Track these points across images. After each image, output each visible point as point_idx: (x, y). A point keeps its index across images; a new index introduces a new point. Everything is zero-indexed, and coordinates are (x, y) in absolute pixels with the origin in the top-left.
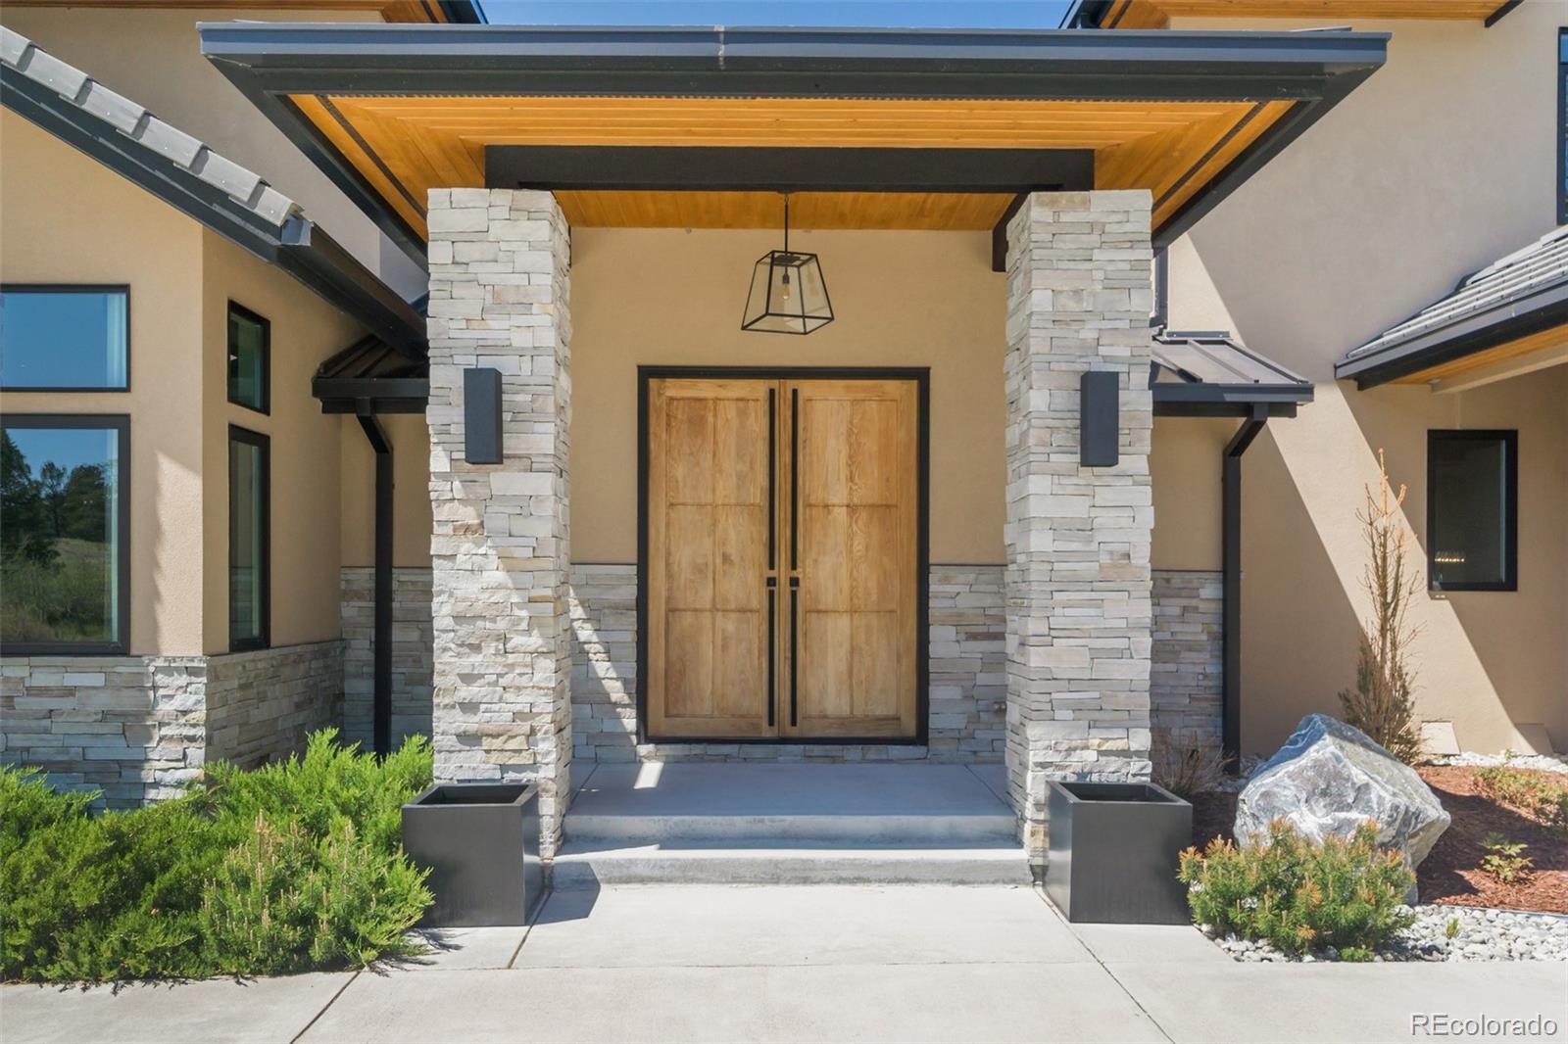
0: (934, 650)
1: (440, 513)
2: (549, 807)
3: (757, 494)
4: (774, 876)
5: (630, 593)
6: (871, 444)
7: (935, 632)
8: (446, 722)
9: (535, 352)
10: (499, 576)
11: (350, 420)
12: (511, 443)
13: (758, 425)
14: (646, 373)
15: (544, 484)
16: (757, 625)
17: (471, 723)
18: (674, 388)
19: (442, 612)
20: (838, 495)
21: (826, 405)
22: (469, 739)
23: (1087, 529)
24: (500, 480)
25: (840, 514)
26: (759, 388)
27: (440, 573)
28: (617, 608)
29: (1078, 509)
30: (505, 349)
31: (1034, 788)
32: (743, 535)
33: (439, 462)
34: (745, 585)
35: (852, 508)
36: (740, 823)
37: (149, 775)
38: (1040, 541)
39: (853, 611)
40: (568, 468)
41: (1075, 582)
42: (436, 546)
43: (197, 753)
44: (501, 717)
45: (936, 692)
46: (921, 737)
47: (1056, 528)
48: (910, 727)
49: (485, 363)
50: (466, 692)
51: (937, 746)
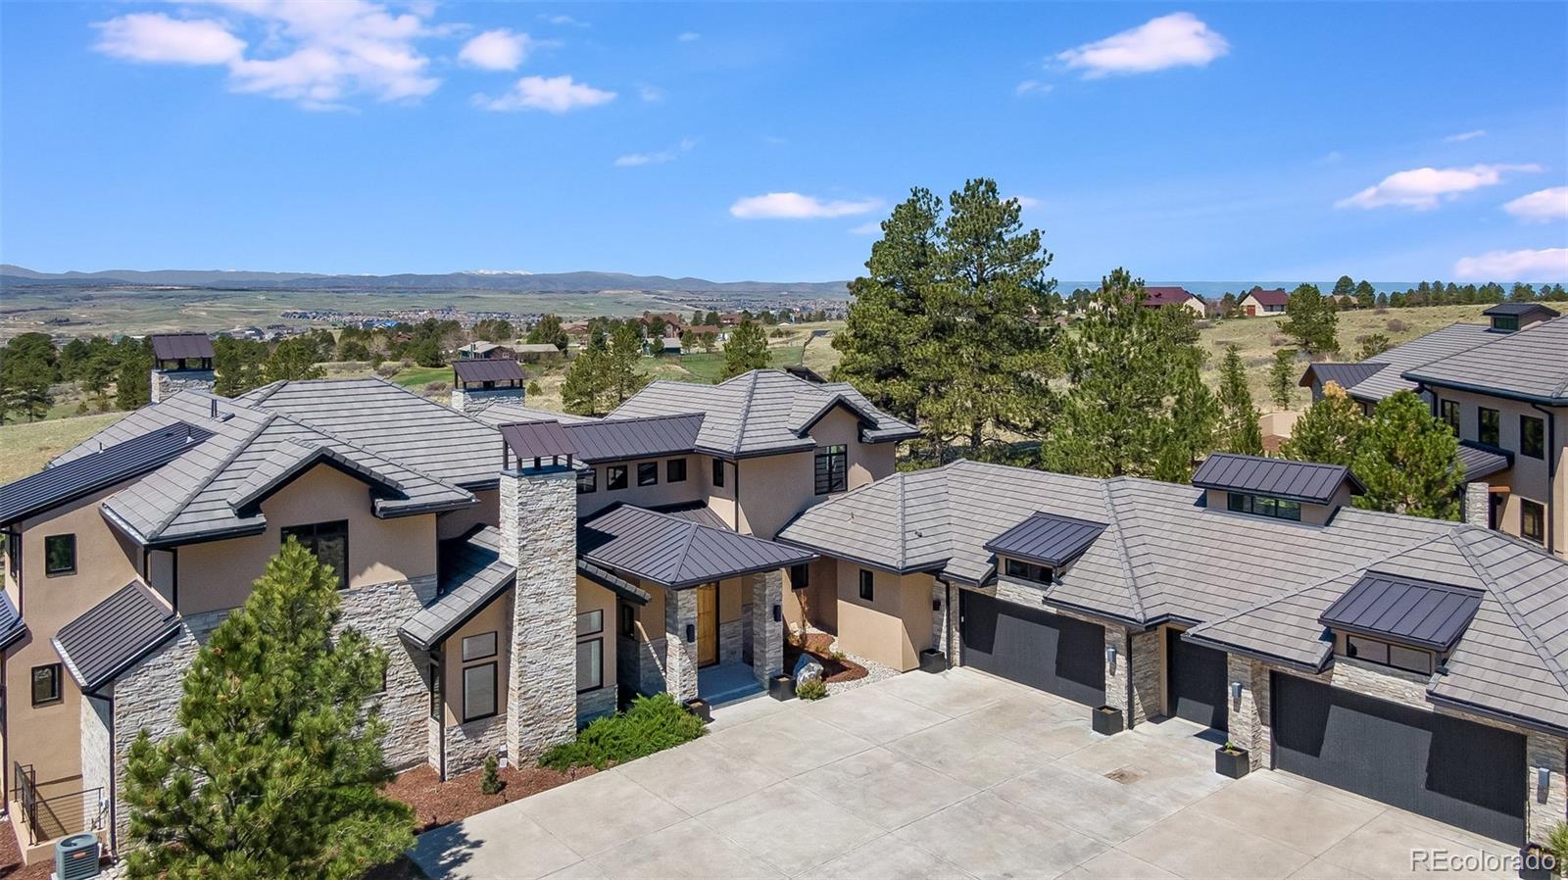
0: (722, 643)
6: (707, 599)
7: (721, 639)
8: (679, 689)
9: (693, 618)
10: (689, 661)
17: (685, 688)
22: (685, 692)
23: (773, 631)
24: (690, 644)
29: (772, 628)
31: (766, 678)
35: (704, 614)
38: (766, 634)
39: (704, 637)
41: (773, 640)
44: (690, 686)
45: (721, 652)
48: (715, 661)
49: (688, 618)
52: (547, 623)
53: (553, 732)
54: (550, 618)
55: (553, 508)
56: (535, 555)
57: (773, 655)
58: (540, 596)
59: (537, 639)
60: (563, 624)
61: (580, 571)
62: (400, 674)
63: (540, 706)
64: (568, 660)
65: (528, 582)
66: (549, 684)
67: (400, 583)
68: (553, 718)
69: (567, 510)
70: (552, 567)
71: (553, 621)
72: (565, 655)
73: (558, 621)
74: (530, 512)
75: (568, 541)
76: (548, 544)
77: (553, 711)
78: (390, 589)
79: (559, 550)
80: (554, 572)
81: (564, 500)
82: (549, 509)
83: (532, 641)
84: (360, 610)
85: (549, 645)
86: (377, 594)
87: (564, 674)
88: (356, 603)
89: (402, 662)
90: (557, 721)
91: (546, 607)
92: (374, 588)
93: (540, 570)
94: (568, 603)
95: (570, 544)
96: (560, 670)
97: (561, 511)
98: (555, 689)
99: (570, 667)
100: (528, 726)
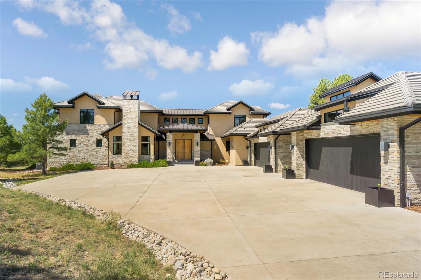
0: (192, 155)
1: (167, 148)
2: (172, 162)
3: (182, 146)
4: (183, 165)
5: (175, 152)
6: (189, 143)
7: (192, 154)
8: (167, 158)
9: (171, 141)
10: (170, 151)
11: (158, 141)
12: (171, 145)
13: (182, 142)
14: (176, 139)
15: (172, 147)
16: (182, 154)
17: (168, 158)
18: (177, 140)
19: (167, 153)
20: (187, 146)
21: (186, 141)
22: (168, 159)
23: (197, 149)
24: (170, 147)
25: (187, 147)
26: (182, 140)
27: (167, 151)
28: (174, 153)
29: (197, 148)
30: (170, 141)
31: (195, 161)
32: (181, 149)
33: (167, 146)
34: (181, 151)
35: (188, 147)
36: (181, 163)
37: (151, 161)
38: (195, 149)
39: (188, 153)
40: (173, 146)
41: (197, 151)
42: (167, 150)
43: (153, 160)
44: (170, 158)
45: (192, 157)
46: (191, 160)
47: (196, 149)
48: (191, 159)
49: (169, 141)
50: (168, 157)
51: (192, 160)
52: (130, 135)
53: (132, 160)
54: (131, 133)
55: (132, 108)
56: (127, 118)
57: (197, 155)
58: (128, 128)
59: (127, 138)
60: (135, 135)
61: (139, 124)
62: (105, 144)
63: (128, 154)
64: (136, 144)
65: (126, 124)
66: (130, 149)
67: (106, 125)
68: (132, 157)
69: (136, 109)
70: (132, 122)
71: (132, 134)
72: (135, 143)
73: (133, 135)
74: (126, 108)
75: (136, 116)
76: (131, 116)
77: (132, 156)
78: (103, 125)
79: (134, 118)
80: (132, 123)
81: (135, 106)
82: (131, 108)
83: (126, 138)
84: (97, 129)
85: (131, 140)
86: (100, 126)
87: (135, 147)
88: (96, 127)
89: (106, 142)
90: (133, 158)
91: (130, 131)
92: (100, 125)
93: (129, 122)
94: (136, 131)
95: (137, 117)
96: (134, 146)
97: (134, 109)
98: (133, 150)
99: (136, 146)
100: (125, 157)
